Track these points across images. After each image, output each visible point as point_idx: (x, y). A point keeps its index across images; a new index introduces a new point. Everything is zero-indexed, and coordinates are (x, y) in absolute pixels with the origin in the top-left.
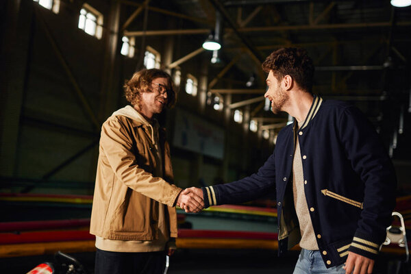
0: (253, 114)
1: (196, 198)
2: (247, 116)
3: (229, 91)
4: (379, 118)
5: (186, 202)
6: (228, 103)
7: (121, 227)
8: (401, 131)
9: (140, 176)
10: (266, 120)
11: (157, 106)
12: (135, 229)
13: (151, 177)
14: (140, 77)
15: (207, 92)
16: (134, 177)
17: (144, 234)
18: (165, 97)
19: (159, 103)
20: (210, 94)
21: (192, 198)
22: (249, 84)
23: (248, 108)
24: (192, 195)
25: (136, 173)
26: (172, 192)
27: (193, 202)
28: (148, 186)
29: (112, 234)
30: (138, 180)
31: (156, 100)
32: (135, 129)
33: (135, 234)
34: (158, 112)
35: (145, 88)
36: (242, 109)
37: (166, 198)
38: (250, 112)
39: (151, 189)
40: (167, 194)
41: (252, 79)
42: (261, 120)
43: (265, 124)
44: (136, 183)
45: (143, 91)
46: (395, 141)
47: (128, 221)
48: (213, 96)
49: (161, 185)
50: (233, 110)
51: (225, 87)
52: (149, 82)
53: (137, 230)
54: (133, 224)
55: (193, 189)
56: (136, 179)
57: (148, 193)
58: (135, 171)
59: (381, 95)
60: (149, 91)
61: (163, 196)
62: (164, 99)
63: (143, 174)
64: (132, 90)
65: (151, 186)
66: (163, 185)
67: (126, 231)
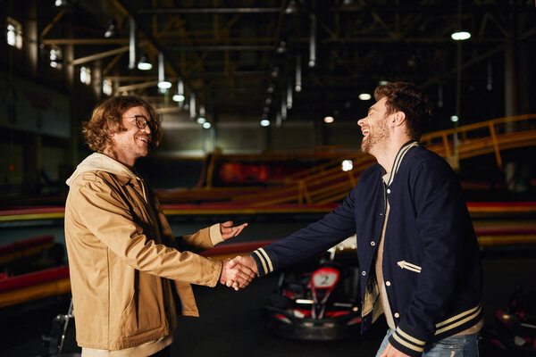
0: (105, 72)
1: (245, 270)
2: (98, 74)
3: (70, 42)
4: (275, 74)
5: (233, 277)
6: (71, 58)
7: (136, 329)
8: (298, 88)
9: (165, 254)
10: (124, 79)
11: (139, 147)
12: (151, 326)
13: (179, 254)
14: (104, 114)
15: (39, 43)
16: (157, 258)
17: (161, 329)
18: (148, 131)
19: (140, 143)
20: (42, 46)
21: (240, 271)
22: (108, 34)
23: (98, 64)
24: (239, 266)
25: (158, 251)
26: (213, 267)
27: (242, 275)
28: (178, 267)
29: (124, 341)
30: (163, 262)
31: (135, 138)
32: (124, 187)
33: (151, 332)
34: (144, 155)
35: (115, 128)
36: (89, 65)
37: (206, 277)
38: (102, 69)
39: (183, 270)
40: (207, 272)
41: (112, 27)
42: (117, 79)
43: (122, 84)
44: (160, 266)
45: (113, 132)
46: (290, 100)
47: (142, 319)
48: (48, 48)
49: (197, 262)
50: (78, 68)
51: (63, 36)
52: (119, 118)
53: (154, 326)
54: (148, 321)
55: (239, 258)
56: (160, 260)
57: (179, 275)
58: (155, 250)
59: (279, 46)
60: (122, 129)
61: (203, 275)
62: (147, 135)
63: (166, 252)
64: (97, 134)
65: (184, 265)
66: (199, 261)
67: (141, 333)
